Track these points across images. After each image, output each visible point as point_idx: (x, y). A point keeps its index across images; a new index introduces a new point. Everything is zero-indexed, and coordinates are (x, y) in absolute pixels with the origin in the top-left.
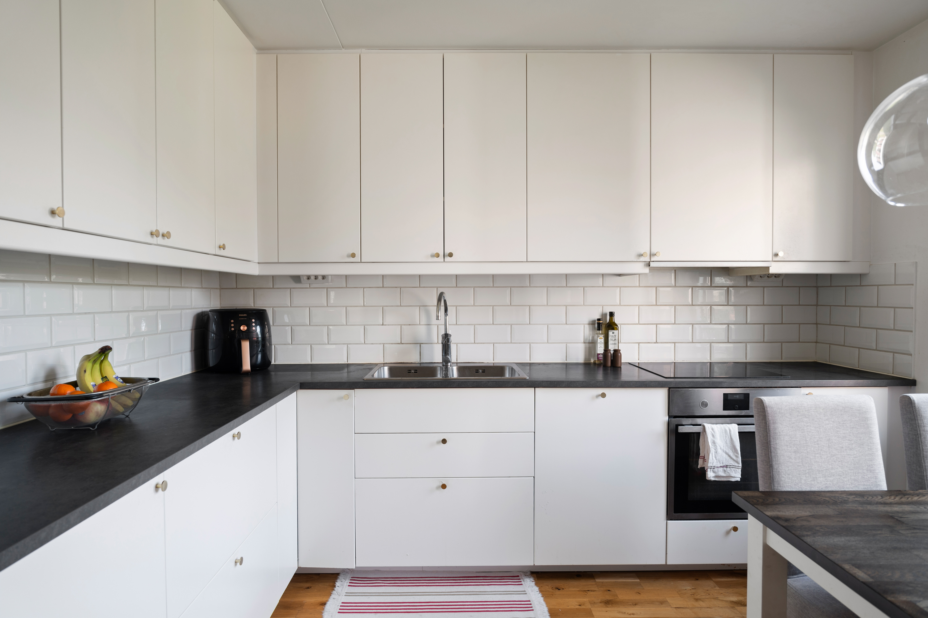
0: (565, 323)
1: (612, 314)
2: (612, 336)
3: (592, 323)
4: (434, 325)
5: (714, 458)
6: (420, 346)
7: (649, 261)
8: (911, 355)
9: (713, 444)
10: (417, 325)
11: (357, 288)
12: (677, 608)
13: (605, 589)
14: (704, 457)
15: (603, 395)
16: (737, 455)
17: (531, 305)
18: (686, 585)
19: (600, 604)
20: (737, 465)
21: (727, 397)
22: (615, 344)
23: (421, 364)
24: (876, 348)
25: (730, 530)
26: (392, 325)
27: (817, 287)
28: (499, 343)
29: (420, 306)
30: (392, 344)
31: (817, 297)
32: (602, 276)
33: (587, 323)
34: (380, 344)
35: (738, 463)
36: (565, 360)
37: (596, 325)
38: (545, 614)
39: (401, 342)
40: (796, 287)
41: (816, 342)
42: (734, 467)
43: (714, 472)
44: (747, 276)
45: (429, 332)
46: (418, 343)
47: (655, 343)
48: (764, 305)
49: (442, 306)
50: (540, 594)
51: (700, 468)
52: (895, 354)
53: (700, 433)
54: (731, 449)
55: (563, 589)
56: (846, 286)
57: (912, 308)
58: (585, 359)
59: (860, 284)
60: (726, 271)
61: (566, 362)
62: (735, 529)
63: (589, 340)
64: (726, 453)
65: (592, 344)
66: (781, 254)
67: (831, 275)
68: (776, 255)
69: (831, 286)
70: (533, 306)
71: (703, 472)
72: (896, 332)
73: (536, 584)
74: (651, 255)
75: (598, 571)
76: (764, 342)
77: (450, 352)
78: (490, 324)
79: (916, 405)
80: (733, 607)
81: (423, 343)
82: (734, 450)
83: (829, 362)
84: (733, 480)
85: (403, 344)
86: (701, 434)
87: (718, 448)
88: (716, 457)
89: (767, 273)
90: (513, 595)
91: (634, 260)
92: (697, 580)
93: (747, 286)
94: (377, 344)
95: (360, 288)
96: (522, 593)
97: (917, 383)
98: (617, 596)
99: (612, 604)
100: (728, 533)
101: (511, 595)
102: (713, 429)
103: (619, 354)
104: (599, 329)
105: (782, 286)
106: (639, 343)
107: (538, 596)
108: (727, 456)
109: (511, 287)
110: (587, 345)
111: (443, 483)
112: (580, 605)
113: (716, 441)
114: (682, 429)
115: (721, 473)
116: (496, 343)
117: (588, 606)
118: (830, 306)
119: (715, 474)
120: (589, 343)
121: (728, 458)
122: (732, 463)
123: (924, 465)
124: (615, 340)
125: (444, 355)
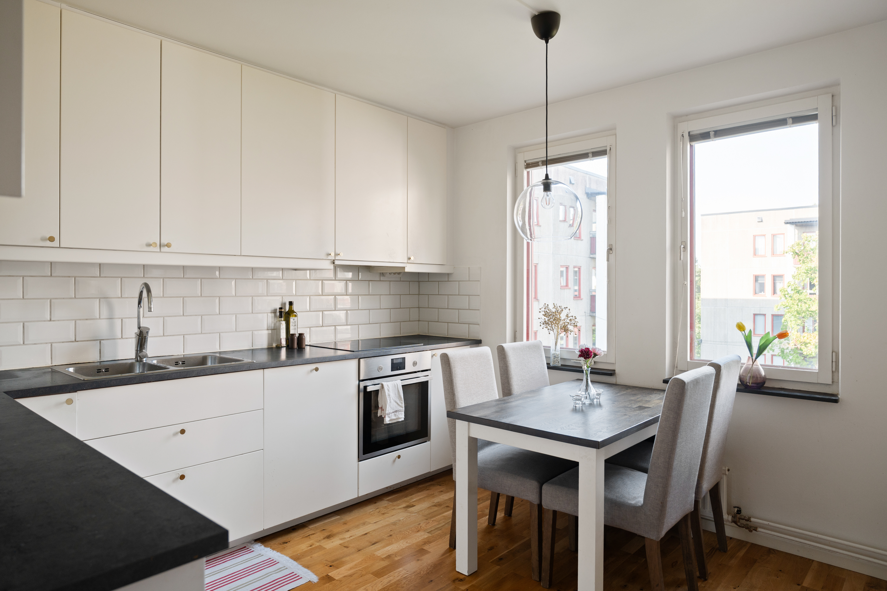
0: (251, 312)
1: (291, 303)
2: (293, 322)
3: (274, 312)
4: (117, 318)
5: (389, 407)
6: (100, 342)
7: (334, 259)
8: (479, 324)
9: (388, 396)
10: (96, 319)
11: (13, 276)
12: (375, 522)
13: (320, 530)
14: (382, 408)
15: (317, 369)
16: (401, 401)
17: (221, 296)
18: (370, 509)
19: (325, 540)
20: (402, 409)
21: (393, 361)
22: (295, 329)
23: (102, 362)
24: (458, 322)
25: (396, 458)
26: (64, 320)
27: (419, 282)
28: (190, 334)
29: (100, 299)
30: (63, 342)
31: (419, 288)
32: (281, 270)
33: (270, 312)
34: (46, 343)
35: (403, 408)
36: (251, 346)
37: (278, 314)
38: (290, 561)
39: (75, 340)
40: (408, 281)
41: (419, 321)
42: (400, 411)
43: (389, 417)
44: (380, 273)
45: (112, 327)
46: (97, 340)
47: (321, 327)
48: (390, 295)
49: (145, 297)
50: (274, 551)
51: (379, 416)
52: (470, 325)
53: (378, 390)
54: (398, 399)
55: (289, 541)
56: (438, 281)
57: (479, 295)
58: (269, 344)
59: (448, 280)
60: (369, 268)
61: (252, 348)
62: (399, 457)
63: (272, 327)
64: (396, 402)
65: (275, 330)
66: (412, 258)
67: (428, 274)
68: (409, 259)
69: (428, 281)
70: (223, 297)
71: (382, 419)
72: (470, 311)
73: (265, 546)
74: (336, 255)
75: (306, 521)
76: (390, 322)
77: (147, 346)
78: (181, 316)
79: (506, 350)
80: (406, 510)
81: (103, 340)
82: (400, 399)
83: (428, 334)
84: (400, 420)
85: (77, 341)
86: (380, 391)
87: (391, 399)
88: (390, 406)
89: (403, 271)
90: (252, 560)
91: (324, 258)
92: (376, 503)
93: (380, 281)
94: (41, 343)
95: (17, 276)
96: (259, 556)
97: (482, 342)
98: (332, 531)
99: (332, 536)
100: (394, 461)
101: (251, 561)
102: (388, 386)
103: (304, 337)
104: (281, 316)
105: (400, 281)
106: (310, 328)
107: (274, 553)
108: (396, 404)
109: (201, 279)
110: (270, 332)
111: (181, 475)
112: (311, 546)
113: (390, 394)
114: (369, 389)
115: (394, 417)
116: (187, 334)
117: (318, 544)
118: (428, 295)
119: (389, 419)
120: (271, 330)
121: (397, 405)
122: (399, 408)
123: (510, 383)
124: (295, 325)
125: (139, 349)
